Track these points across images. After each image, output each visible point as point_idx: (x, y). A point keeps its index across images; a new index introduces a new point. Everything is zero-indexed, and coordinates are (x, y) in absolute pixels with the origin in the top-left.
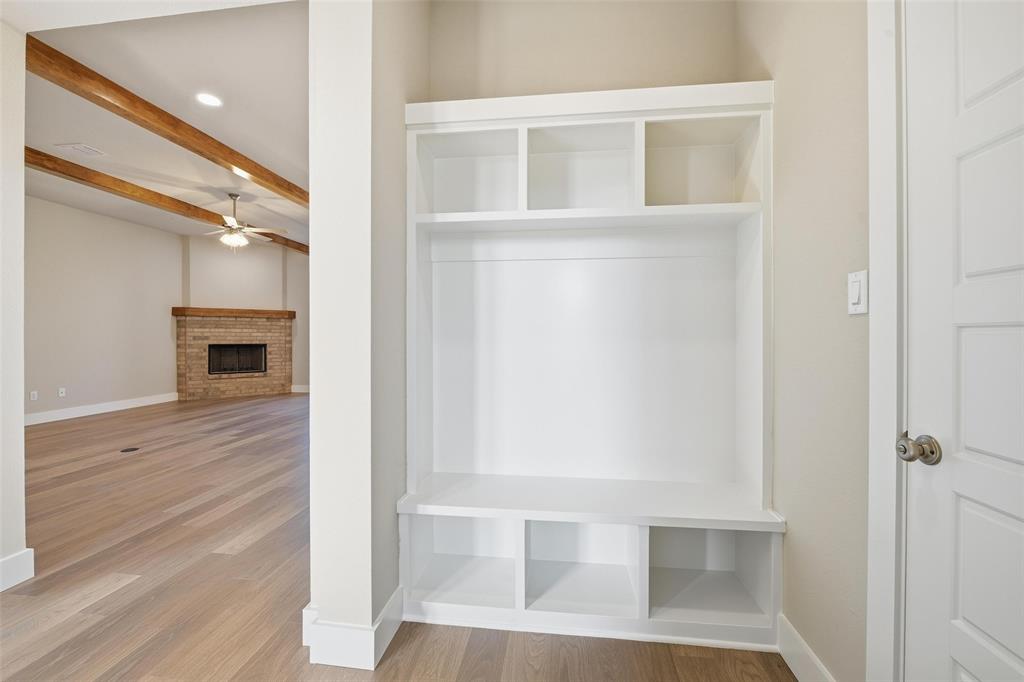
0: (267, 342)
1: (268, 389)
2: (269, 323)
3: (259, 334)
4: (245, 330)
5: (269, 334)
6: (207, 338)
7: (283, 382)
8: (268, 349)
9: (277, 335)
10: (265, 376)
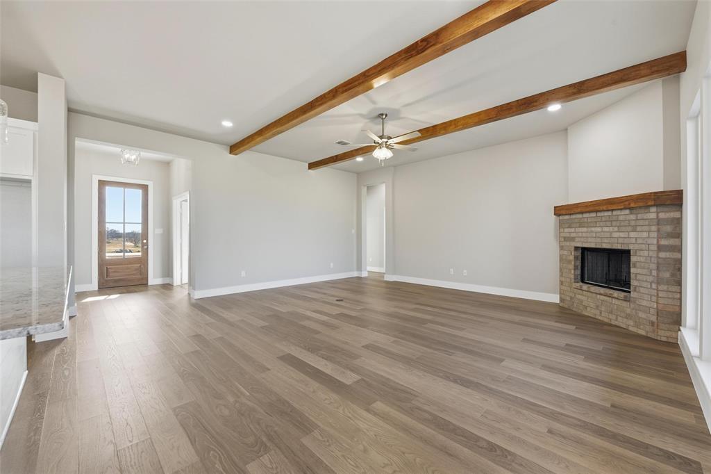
0: (631, 247)
1: (631, 323)
2: (633, 217)
3: (622, 235)
4: (606, 229)
5: (633, 234)
6: (572, 239)
7: (654, 318)
8: (633, 259)
9: (645, 235)
10: (626, 300)
